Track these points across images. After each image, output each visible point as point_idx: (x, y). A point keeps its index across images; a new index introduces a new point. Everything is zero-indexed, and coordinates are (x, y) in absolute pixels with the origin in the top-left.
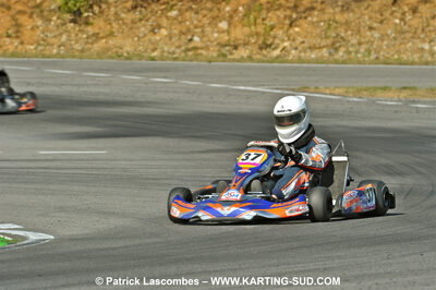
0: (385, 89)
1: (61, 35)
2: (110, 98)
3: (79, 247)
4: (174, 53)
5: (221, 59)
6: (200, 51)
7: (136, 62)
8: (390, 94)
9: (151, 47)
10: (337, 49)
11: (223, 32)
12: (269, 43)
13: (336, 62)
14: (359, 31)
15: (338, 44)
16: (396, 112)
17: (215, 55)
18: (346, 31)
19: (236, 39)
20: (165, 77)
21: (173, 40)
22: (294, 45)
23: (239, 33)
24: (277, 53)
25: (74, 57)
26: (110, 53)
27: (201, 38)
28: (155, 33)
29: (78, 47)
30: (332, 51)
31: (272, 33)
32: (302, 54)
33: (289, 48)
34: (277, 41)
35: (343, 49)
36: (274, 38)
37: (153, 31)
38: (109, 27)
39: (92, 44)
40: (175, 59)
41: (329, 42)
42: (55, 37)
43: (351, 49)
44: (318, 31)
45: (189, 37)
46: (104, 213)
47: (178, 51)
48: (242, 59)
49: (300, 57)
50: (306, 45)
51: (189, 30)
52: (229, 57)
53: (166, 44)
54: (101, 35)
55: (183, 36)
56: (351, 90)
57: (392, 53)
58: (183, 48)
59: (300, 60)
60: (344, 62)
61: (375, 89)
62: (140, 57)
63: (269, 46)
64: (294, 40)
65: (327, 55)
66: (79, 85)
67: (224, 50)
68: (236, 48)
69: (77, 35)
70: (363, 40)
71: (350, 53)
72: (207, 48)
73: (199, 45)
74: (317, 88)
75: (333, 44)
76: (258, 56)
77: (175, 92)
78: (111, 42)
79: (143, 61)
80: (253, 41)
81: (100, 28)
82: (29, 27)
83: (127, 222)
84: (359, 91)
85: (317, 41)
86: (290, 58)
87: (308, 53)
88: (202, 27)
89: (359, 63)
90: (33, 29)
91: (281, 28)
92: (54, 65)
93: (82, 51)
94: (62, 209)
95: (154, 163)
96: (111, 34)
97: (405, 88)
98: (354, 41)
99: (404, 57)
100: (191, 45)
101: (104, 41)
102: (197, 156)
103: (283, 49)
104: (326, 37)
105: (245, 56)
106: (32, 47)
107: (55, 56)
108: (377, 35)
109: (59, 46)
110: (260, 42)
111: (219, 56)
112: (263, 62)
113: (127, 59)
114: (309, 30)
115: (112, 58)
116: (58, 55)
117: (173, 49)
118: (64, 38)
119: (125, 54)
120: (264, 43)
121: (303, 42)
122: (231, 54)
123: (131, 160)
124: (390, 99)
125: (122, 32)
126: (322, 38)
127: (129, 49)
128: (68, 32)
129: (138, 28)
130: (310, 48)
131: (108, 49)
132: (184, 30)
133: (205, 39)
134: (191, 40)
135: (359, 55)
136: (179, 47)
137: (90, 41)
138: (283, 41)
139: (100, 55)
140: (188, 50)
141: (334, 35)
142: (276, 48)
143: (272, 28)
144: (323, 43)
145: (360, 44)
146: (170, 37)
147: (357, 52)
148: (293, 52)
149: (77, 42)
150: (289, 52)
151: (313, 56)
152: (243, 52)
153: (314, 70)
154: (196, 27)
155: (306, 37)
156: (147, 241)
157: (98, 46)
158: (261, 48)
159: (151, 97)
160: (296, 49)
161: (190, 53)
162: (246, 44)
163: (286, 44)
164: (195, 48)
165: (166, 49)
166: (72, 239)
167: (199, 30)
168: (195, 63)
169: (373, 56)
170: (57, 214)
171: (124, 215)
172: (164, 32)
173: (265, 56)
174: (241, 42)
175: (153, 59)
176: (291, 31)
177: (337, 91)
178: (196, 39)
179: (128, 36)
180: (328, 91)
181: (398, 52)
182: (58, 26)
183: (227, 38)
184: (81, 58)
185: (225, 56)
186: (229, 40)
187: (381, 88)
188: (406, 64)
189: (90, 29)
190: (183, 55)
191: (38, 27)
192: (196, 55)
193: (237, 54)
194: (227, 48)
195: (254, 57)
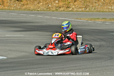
0: (98, 19)
1: (14, 4)
2: (26, 21)
3: (13, 61)
4: (44, 9)
5: (56, 11)
6: (51, 9)
7: (34, 11)
8: (99, 20)
9: (38, 7)
10: (87, 8)
11: (57, 4)
13: (86, 12)
14: (92, 3)
15: (87, 7)
16: (100, 25)
17: (55, 9)
18: (89, 3)
19: (60, 6)
20: (41, 16)
22: (75, 7)
23: (61, 4)
24: (71, 9)
25: (17, 10)
26: (27, 9)
27: (51, 5)
28: (39, 4)
29: (19, 7)
30: (85, 9)
31: (70, 4)
32: (78, 9)
33: (74, 8)
34: (71, 6)
35: (88, 8)
38: (27, 2)
40: (44, 11)
41: (85, 6)
43: (90, 8)
44: (82, 3)
45: (48, 5)
46: (21, 51)
47: (45, 8)
48: (62, 11)
49: (77, 10)
50: (78, 7)
52: (58, 10)
54: (25, 4)
55: (46, 5)
56: (89, 19)
57: (101, 9)
58: (46, 8)
59: (77, 11)
60: (88, 12)
61: (96, 19)
62: (35, 10)
63: (69, 7)
65: (84, 10)
66: (18, 18)
68: (60, 8)
69: (18, 4)
70: (93, 6)
72: (53, 8)
73: (50, 7)
74: (80, 18)
76: (66, 10)
77: (43, 19)
79: (36, 11)
80: (65, 6)
81: (25, 2)
83: (26, 54)
84: (91, 19)
85: (81, 6)
86: (74, 10)
87: (79, 9)
89: (92, 12)
90: (7, 2)
91: (72, 3)
92: (12, 12)
93: (20, 8)
94: (10, 50)
95: (36, 38)
96: (27, 4)
97: (103, 19)
98: (91, 6)
99: (104, 10)
100: (48, 7)
101: (26, 6)
102: (47, 36)
103: (73, 8)
105: (63, 10)
106: (7, 7)
107: (12, 10)
108: (97, 4)
109: (14, 7)
110: (67, 6)
111: (56, 10)
112: (67, 11)
113: (31, 11)
114: (79, 3)
115: (27, 10)
116: (14, 10)
117: (44, 8)
119: (31, 9)
122: (59, 9)
123: (30, 37)
124: (99, 21)
125: (30, 4)
126: (83, 5)
127: (32, 8)
128: (16, 3)
129: (34, 2)
131: (27, 8)
132: (47, 3)
135: (92, 10)
137: (22, 6)
138: (73, 6)
139: (24, 10)
140: (48, 8)
141: (86, 4)
142: (71, 8)
143: (70, 2)
144: (83, 7)
146: (43, 5)
147: (92, 9)
148: (75, 9)
150: (74, 9)
151: (80, 10)
152: (62, 9)
153: (80, 14)
154: (50, 2)
155: (78, 5)
156: (31, 59)
157: (24, 7)
158: (67, 8)
159: (37, 21)
160: (76, 8)
161: (48, 9)
162: (63, 7)
165: (42, 8)
166: (11, 58)
168: (49, 12)
169: (96, 10)
170: (9, 52)
171: (26, 52)
172: (41, 4)
173: (68, 10)
175: (38, 11)
176: (75, 3)
177: (86, 19)
179: (32, 5)
180: (83, 19)
181: (103, 9)
182: (13, 2)
184: (19, 10)
185: (57, 10)
186: (58, 6)
187: (97, 19)
188: (104, 12)
189: (22, 3)
190: (46, 10)
192: (50, 10)
193: (60, 10)
194: (58, 8)
195: (65, 10)
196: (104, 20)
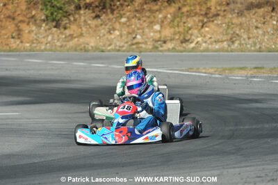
1: (48, 36)
2: (53, 78)
4: (123, 46)
6: (141, 45)
9: (108, 43)
10: (233, 42)
11: (157, 32)
12: (187, 38)
14: (249, 30)
15: (234, 39)
17: (151, 47)
18: (240, 30)
19: (165, 37)
20: (102, 63)
21: (123, 38)
22: (205, 40)
23: (167, 32)
24: (193, 45)
27: (142, 37)
28: (111, 34)
29: (58, 44)
30: (231, 43)
31: (190, 32)
32: (210, 46)
33: (201, 42)
34: (193, 37)
35: (237, 42)
36: (191, 35)
37: (109, 32)
38: (80, 30)
39: (68, 41)
41: (229, 37)
42: (44, 37)
43: (243, 42)
44: (221, 30)
45: (134, 36)
47: (126, 45)
48: (169, 50)
49: (208, 48)
50: (213, 40)
51: (134, 31)
52: (161, 49)
53: (118, 41)
54: (75, 36)
55: (130, 36)
57: (271, 44)
58: (130, 43)
59: (207, 50)
61: (236, 68)
63: (187, 41)
64: (205, 36)
65: (226, 46)
67: (156, 44)
68: (165, 42)
69: (58, 36)
70: (251, 36)
71: (243, 44)
72: (146, 43)
73: (140, 41)
74: (198, 69)
75: (231, 39)
76: (180, 48)
78: (82, 40)
79: (95, 53)
80: (177, 37)
81: (74, 31)
82: (27, 31)
85: (220, 37)
86: (202, 49)
87: (214, 46)
88: (143, 29)
90: (29, 32)
91: (196, 29)
93: (61, 46)
96: (81, 35)
97: (256, 68)
98: (245, 36)
100: (135, 41)
101: (76, 39)
103: (197, 42)
104: (227, 34)
105: (171, 47)
106: (28, 45)
108: (260, 32)
109: (46, 44)
110: (182, 38)
111: (153, 48)
113: (86, 51)
114: (216, 29)
115: (76, 51)
117: (122, 44)
118: (50, 38)
120: (184, 39)
121: (211, 38)
122: (162, 46)
125: (89, 33)
126: (223, 35)
127: (92, 44)
128: (53, 34)
129: (99, 30)
130: (215, 42)
132: (131, 31)
133: (144, 37)
134: (134, 38)
135: (248, 46)
136: (127, 42)
137: (67, 39)
138: (197, 37)
139: (69, 49)
140: (133, 44)
141: (232, 32)
142: (192, 42)
143: (190, 29)
144: (224, 38)
145: (249, 38)
146: (121, 36)
147: (246, 44)
148: (204, 44)
149: (58, 40)
150: (201, 45)
151: (217, 47)
152: (170, 45)
154: (138, 29)
155: (213, 34)
157: (72, 44)
158: (182, 42)
159: (81, 76)
160: (206, 42)
161: (134, 47)
162: (172, 40)
163: (199, 39)
164: (137, 43)
165: (118, 44)
167: (141, 31)
172: (117, 33)
173: (184, 47)
174: (169, 38)
176: (203, 30)
177: (210, 71)
178: (138, 37)
179: (93, 36)
181: (275, 43)
182: (46, 30)
183: (159, 36)
185: (157, 48)
186: (160, 37)
189: (68, 32)
190: (129, 48)
191: (33, 31)
192: (137, 48)
193: (165, 47)
194: (159, 43)
195: (177, 48)
196: (255, 70)
